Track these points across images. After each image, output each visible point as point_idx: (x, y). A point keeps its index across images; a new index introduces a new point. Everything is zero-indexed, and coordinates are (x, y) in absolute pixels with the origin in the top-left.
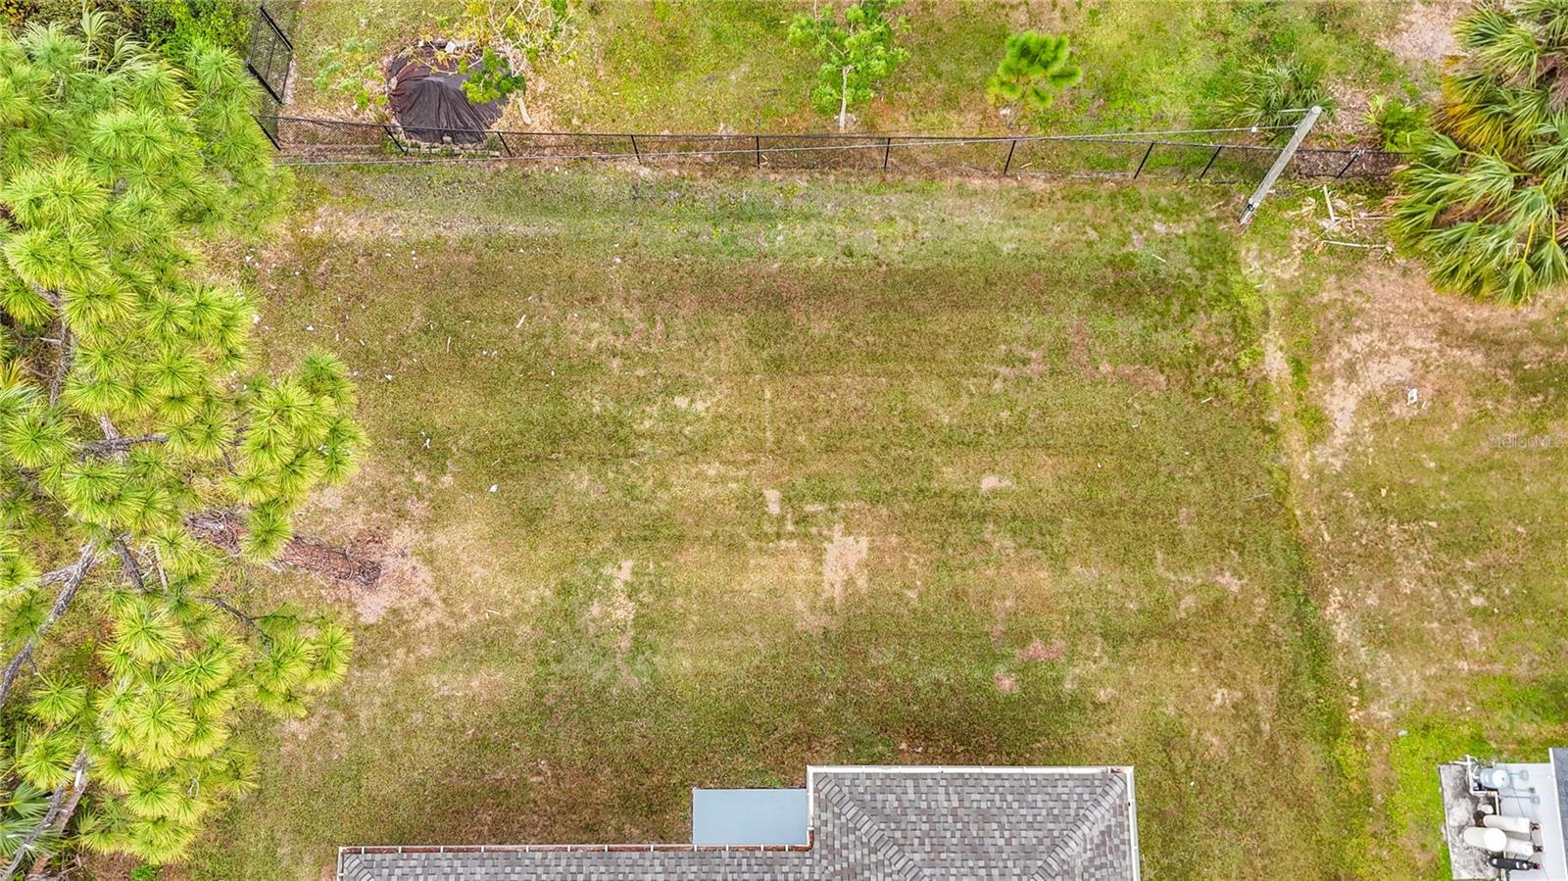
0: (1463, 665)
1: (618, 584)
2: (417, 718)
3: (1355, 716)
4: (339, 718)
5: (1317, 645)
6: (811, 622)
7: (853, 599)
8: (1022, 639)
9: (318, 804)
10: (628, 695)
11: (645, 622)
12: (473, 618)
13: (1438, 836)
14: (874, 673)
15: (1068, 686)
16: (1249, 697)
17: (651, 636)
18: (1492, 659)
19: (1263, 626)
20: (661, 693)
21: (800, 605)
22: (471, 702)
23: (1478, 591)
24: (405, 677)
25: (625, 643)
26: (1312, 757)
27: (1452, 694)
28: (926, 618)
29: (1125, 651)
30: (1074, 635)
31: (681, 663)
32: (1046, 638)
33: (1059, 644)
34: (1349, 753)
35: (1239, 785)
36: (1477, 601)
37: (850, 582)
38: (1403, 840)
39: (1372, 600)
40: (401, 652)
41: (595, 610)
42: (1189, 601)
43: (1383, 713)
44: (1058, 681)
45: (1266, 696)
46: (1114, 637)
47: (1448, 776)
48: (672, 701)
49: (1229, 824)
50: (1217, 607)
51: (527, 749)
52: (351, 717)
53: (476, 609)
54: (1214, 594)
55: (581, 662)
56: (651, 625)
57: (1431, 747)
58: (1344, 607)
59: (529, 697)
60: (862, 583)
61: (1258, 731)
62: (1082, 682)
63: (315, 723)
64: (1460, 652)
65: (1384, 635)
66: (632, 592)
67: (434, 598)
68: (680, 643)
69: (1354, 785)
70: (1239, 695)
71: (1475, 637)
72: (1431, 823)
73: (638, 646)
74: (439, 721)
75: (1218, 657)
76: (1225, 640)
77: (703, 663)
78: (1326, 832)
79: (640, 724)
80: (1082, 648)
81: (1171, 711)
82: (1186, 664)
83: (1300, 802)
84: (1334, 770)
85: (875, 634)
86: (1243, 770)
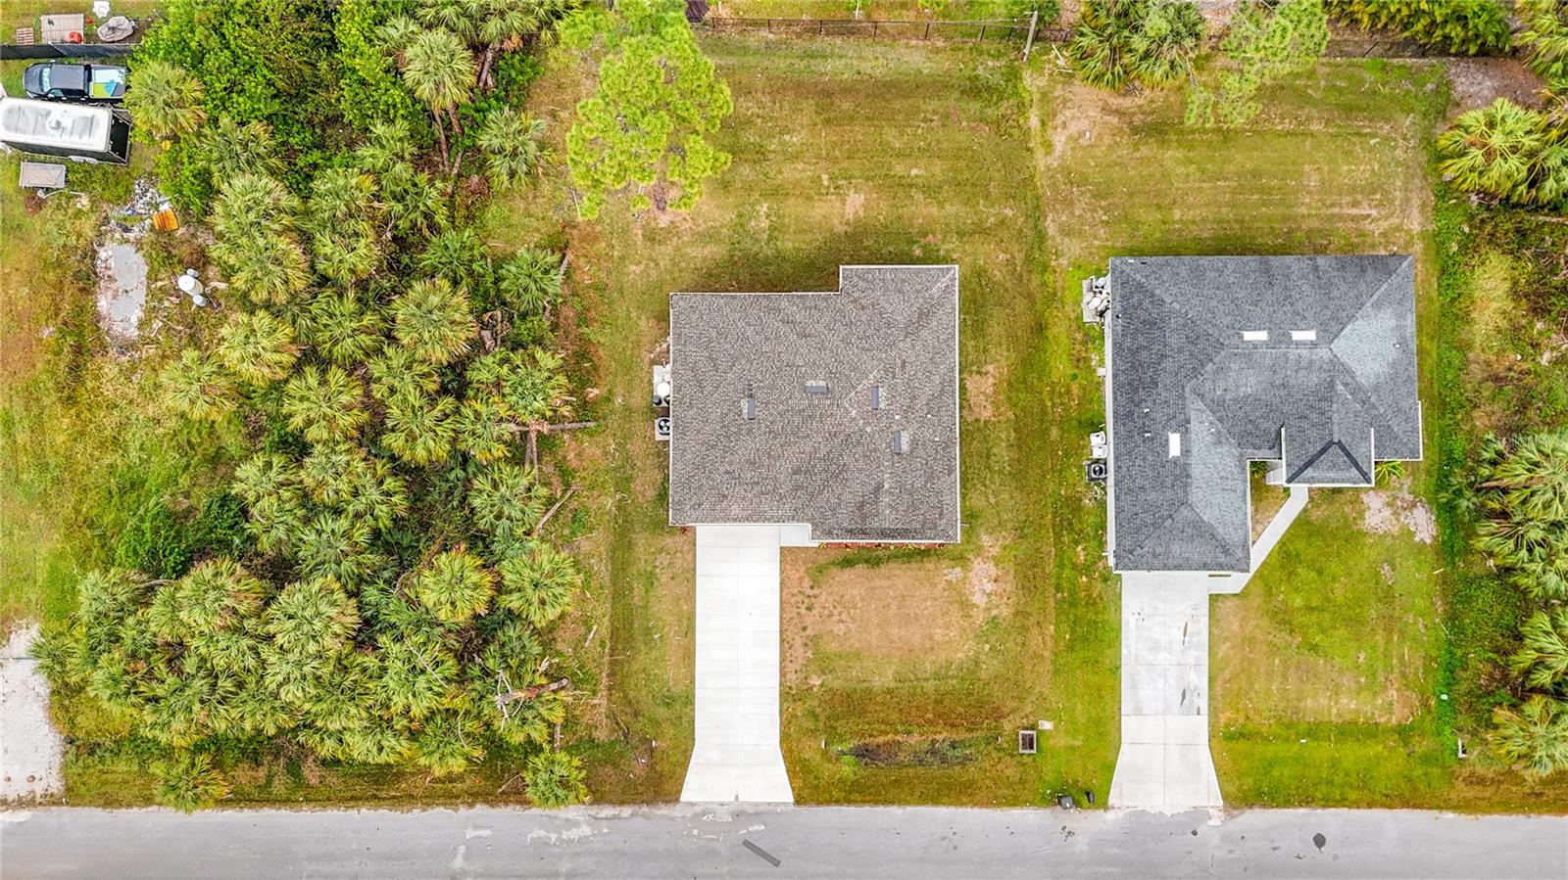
0: (1096, 243)
1: (762, 213)
2: (683, 265)
3: (1053, 263)
4: (652, 265)
5: (1041, 237)
6: (840, 229)
7: (858, 220)
8: (925, 235)
9: (646, 297)
10: (767, 257)
11: (773, 228)
12: (703, 226)
13: (1079, 306)
14: (865, 248)
15: (942, 253)
16: (1013, 257)
17: (776, 234)
18: (1108, 240)
19: (1020, 231)
20: (780, 257)
21: (836, 222)
22: (705, 259)
23: (1105, 214)
24: (678, 249)
25: (765, 237)
26: (1036, 280)
27: (1091, 253)
28: (886, 227)
29: (965, 239)
30: (945, 234)
31: (787, 244)
32: (934, 235)
33: (939, 236)
34: (1050, 278)
35: (1006, 290)
36: (1105, 218)
37: (856, 212)
38: (1067, 308)
39: (1064, 218)
40: (676, 239)
41: (753, 224)
42: (992, 220)
43: (1064, 262)
44: (938, 250)
45: (1020, 257)
46: (961, 234)
47: (1085, 284)
48: (784, 259)
49: (1001, 305)
50: (1002, 222)
51: (727, 277)
52: (657, 264)
53: (705, 222)
54: (1002, 217)
55: (747, 244)
56: (775, 229)
57: (1081, 273)
58: (1053, 221)
59: (727, 257)
60: (861, 213)
61: (1015, 270)
62: (947, 251)
63: (642, 266)
64: (1095, 238)
65: (1066, 231)
66: (768, 216)
67: (688, 217)
68: (787, 237)
69: (1050, 290)
70: (1009, 256)
71: (1102, 231)
72: (1078, 303)
73: (770, 238)
74: (692, 266)
75: (1002, 241)
76: (1005, 235)
77: (797, 245)
78: (1038, 307)
79: (772, 268)
80: (948, 238)
81: (982, 263)
82: (989, 244)
83: (1030, 296)
84: (1044, 284)
85: (865, 232)
86: (1009, 285)
